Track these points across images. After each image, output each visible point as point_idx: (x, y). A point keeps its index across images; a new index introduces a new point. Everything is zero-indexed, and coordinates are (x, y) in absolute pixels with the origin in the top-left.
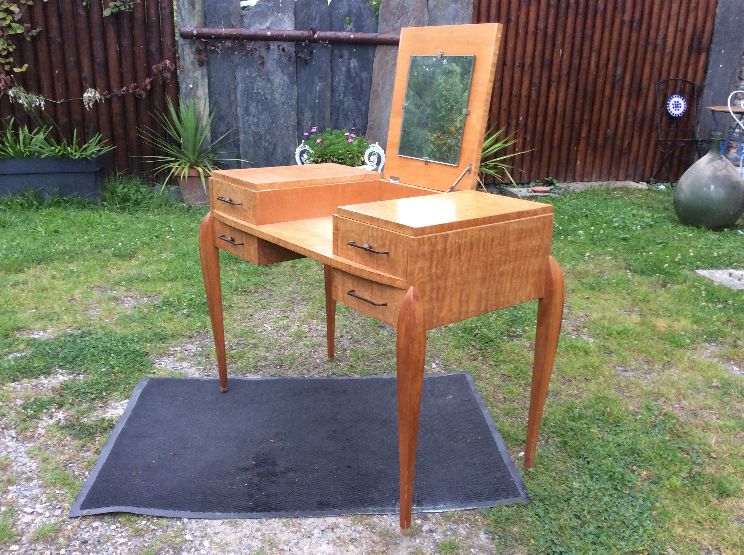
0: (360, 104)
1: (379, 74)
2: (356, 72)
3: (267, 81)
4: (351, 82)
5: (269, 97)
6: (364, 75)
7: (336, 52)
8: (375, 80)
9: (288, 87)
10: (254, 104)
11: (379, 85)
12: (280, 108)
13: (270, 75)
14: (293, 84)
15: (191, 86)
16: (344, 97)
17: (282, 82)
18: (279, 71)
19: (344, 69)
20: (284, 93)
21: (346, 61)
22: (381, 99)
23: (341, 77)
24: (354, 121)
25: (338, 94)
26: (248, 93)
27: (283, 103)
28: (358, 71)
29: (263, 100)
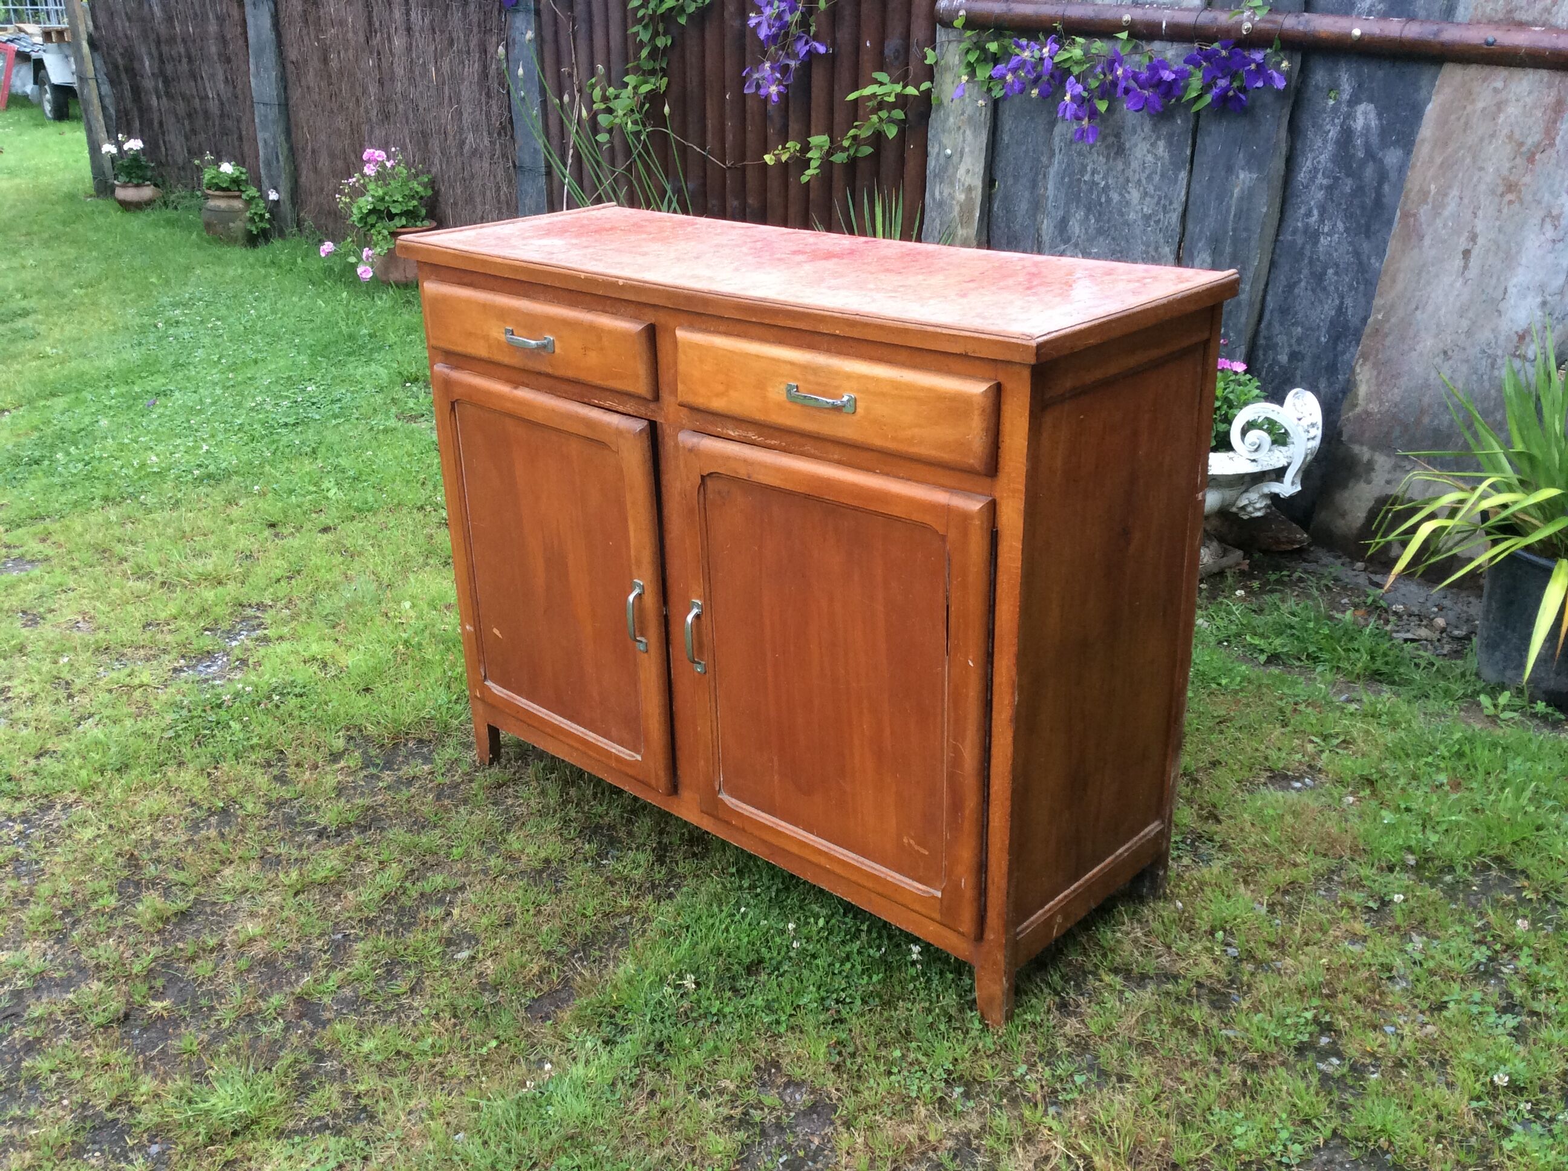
0: (1366, 246)
1: (1431, 159)
2: (1367, 146)
3: (1117, 153)
4: (1348, 175)
5: (1115, 197)
6: (1392, 157)
7: (1319, 76)
8: (1415, 179)
9: (1162, 176)
10: (1080, 214)
11: (1424, 194)
12: (1138, 232)
13: (1124, 137)
14: (1177, 168)
15: (949, 151)
16: (1322, 221)
17: (1150, 158)
18: (1147, 128)
19: (1333, 134)
20: (1151, 189)
21: (1344, 108)
22: (1427, 242)
23: (1322, 158)
24: (1342, 297)
25: (1302, 211)
26: (1071, 182)
27: (1147, 218)
28: (1375, 140)
29: (1101, 204)
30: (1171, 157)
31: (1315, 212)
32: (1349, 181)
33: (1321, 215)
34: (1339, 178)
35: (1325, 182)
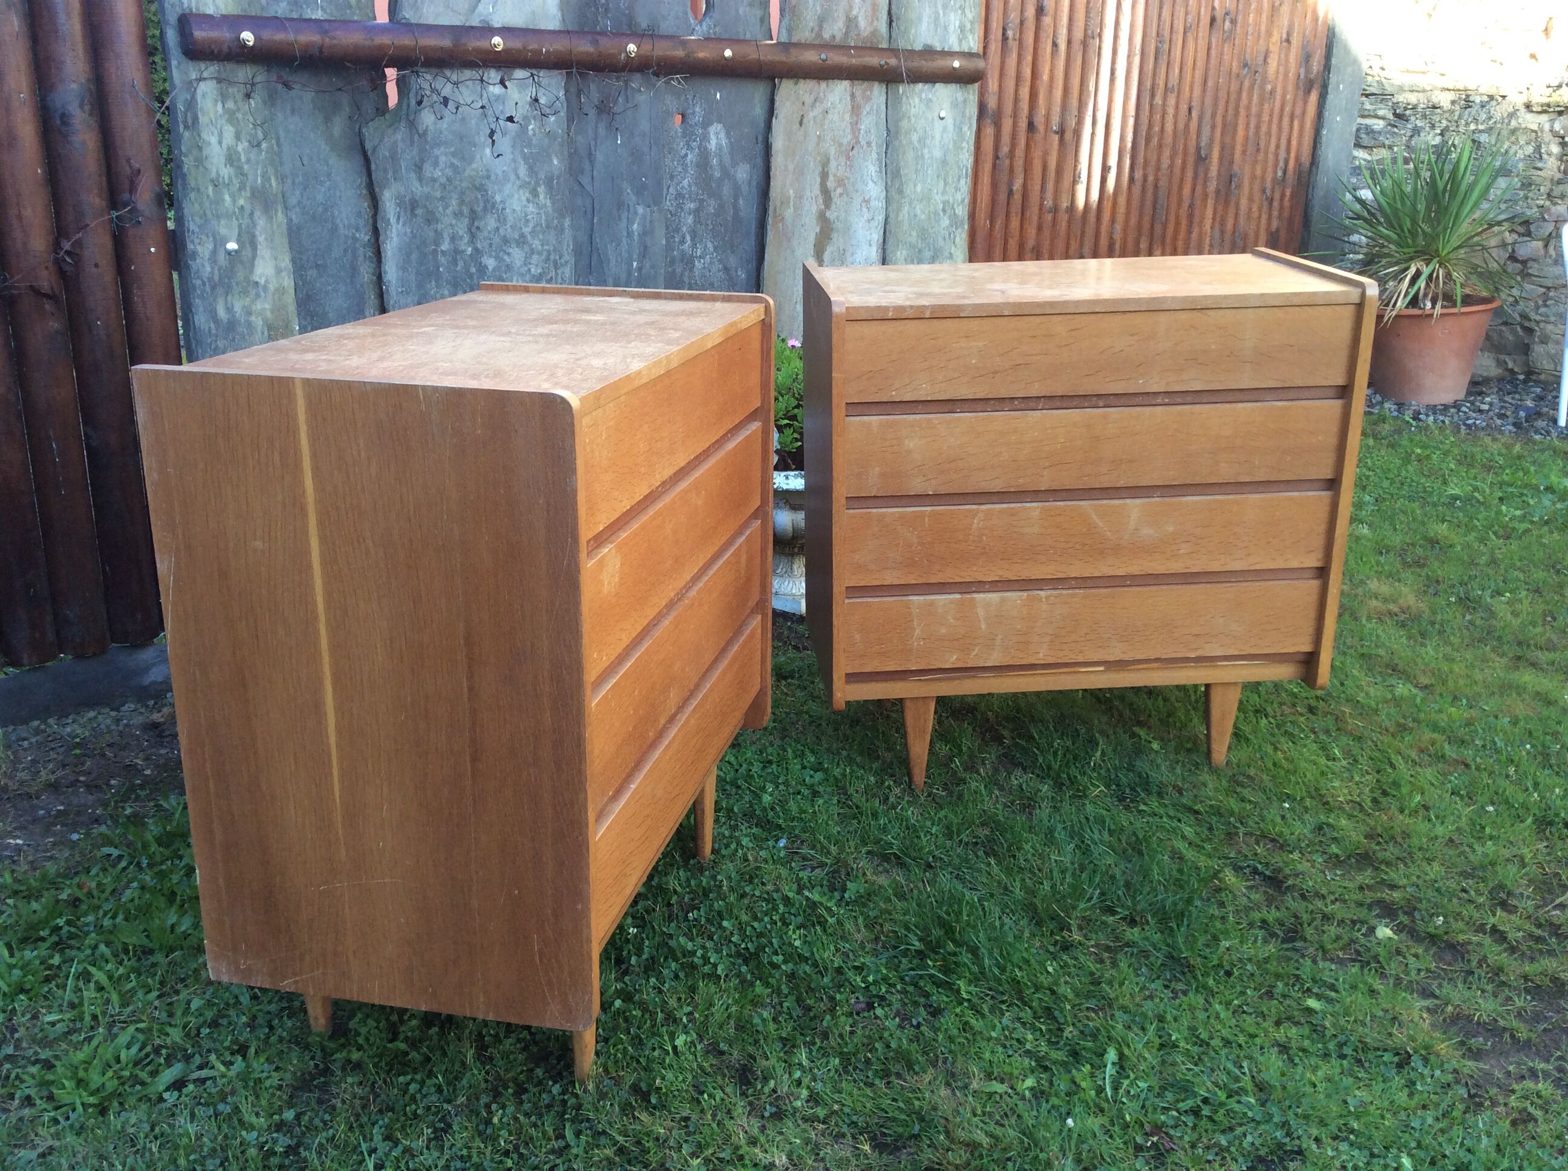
0: (732, 261)
2: (721, 165)
3: (485, 210)
4: (710, 195)
6: (743, 172)
7: (669, 102)
8: (778, 186)
9: (549, 224)
11: (787, 200)
15: (232, 246)
19: (691, 157)
20: (537, 245)
21: (698, 130)
22: (794, 242)
23: (685, 183)
28: (727, 160)
29: (471, 276)
30: (553, 204)
31: (688, 238)
32: (712, 202)
33: (692, 239)
34: (702, 201)
35: (692, 206)
